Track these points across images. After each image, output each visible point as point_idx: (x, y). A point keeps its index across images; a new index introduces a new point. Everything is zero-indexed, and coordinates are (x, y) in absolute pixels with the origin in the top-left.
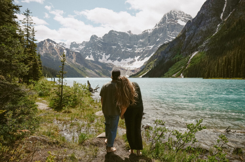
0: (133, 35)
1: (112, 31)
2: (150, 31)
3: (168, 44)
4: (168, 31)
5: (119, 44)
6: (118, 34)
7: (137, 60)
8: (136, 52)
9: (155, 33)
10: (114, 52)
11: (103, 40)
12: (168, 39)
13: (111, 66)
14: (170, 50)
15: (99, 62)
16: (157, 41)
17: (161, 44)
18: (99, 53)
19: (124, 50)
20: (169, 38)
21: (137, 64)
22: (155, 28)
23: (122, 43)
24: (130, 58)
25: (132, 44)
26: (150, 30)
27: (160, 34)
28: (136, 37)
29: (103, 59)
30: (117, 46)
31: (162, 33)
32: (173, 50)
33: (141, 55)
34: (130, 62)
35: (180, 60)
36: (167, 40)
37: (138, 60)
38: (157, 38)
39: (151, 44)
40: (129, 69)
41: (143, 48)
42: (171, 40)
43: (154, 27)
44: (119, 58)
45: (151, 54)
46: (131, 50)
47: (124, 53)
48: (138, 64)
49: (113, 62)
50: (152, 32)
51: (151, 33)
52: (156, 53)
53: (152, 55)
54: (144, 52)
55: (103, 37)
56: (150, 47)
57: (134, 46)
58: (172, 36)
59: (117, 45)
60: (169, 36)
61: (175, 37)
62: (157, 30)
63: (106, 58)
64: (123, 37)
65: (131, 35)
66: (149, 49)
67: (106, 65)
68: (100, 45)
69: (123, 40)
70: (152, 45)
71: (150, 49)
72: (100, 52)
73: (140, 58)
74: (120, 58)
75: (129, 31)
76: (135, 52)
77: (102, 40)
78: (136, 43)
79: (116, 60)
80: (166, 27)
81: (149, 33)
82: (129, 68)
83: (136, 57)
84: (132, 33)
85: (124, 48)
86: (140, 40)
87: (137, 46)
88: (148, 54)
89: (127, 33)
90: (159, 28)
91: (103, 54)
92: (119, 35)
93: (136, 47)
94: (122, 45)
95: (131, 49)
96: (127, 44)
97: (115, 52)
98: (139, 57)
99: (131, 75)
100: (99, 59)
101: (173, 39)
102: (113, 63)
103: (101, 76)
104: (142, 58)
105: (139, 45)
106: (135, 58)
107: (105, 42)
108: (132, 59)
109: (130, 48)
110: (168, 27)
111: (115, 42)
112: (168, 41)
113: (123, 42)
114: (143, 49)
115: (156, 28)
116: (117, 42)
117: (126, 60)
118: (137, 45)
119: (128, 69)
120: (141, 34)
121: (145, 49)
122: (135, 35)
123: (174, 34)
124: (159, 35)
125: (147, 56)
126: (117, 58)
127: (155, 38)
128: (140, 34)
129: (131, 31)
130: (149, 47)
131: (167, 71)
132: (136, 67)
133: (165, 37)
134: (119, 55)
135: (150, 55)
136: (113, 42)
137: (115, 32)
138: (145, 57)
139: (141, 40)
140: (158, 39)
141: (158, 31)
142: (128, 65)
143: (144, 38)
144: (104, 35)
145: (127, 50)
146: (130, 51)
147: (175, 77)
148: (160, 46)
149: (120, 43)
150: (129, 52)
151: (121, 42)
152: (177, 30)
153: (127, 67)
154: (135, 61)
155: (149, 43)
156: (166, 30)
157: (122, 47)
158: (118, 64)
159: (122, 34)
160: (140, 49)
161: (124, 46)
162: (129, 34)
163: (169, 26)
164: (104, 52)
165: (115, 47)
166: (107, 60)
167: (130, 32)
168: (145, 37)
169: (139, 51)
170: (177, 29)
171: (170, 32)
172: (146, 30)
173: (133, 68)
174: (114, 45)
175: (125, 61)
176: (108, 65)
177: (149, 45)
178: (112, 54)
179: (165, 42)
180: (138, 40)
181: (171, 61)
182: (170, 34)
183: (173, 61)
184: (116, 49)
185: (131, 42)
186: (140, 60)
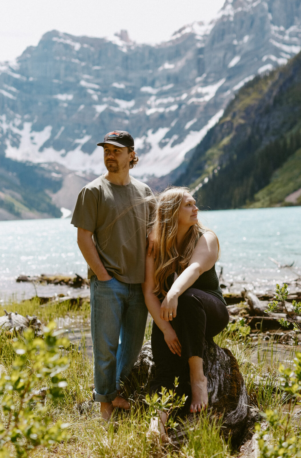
0: (138, 48)
1: (54, 33)
2: (204, 28)
3: (272, 73)
4: (273, 22)
5: (83, 83)
6: (77, 46)
8: (151, 114)
9: (223, 35)
10: (65, 117)
11: (20, 72)
12: (273, 58)
13: (58, 172)
14: (277, 101)
15: (9, 159)
16: (232, 67)
17: (248, 76)
18: (8, 123)
19: (107, 109)
20: (278, 52)
21: (156, 160)
22: (219, 16)
23: (96, 81)
25: (133, 84)
26: (201, 24)
27: (240, 38)
28: (147, 54)
29: (22, 145)
30: (76, 92)
31: (248, 32)
32: (290, 100)
33: (173, 124)
36: (269, 61)
37: (162, 145)
38: (229, 55)
39: (210, 80)
41: (178, 96)
42: (283, 61)
43: (219, 12)
44: (85, 139)
45: (210, 117)
46: (133, 108)
47: (106, 120)
48: (163, 158)
49: (63, 156)
50: (211, 32)
51: (205, 36)
52: (225, 115)
53: (212, 122)
54: (181, 112)
55: (20, 60)
56: (204, 90)
57: (144, 89)
58: (289, 44)
59: (75, 90)
60: (278, 45)
62: (230, 22)
63: (35, 144)
64: (96, 56)
65: (127, 46)
66: (202, 100)
67: (37, 171)
68: (10, 92)
69: (97, 68)
70: (213, 83)
71: (204, 101)
72: (10, 119)
73: (168, 135)
74: (89, 141)
75: (122, 31)
76: (149, 112)
77: (13, 71)
78: (150, 79)
79: (74, 147)
80: (263, 10)
81: (198, 37)
83: (154, 132)
84: (130, 41)
85: (105, 99)
86: (167, 66)
87: (154, 91)
88: (199, 120)
89: (112, 38)
90: (236, 16)
91: (21, 127)
92: (82, 48)
93: (150, 95)
94: (97, 87)
95: (132, 103)
96: (116, 85)
97: (68, 116)
100: (5, 147)
101: (291, 54)
102: (62, 161)
103: (18, 216)
104: (175, 137)
105: (162, 85)
106: (147, 136)
107: (28, 77)
109: (127, 97)
110: (270, 11)
111: (66, 76)
112: (275, 64)
114: (178, 99)
115: (224, 16)
116: (76, 77)
118: (152, 84)
120: (169, 42)
121: (188, 98)
122: (145, 47)
123: (297, 36)
124: (238, 41)
125: (196, 128)
126: (78, 141)
127: (221, 54)
128: (165, 43)
129: (127, 31)
130: (199, 90)
131: (267, 183)
133: (262, 49)
134: (85, 127)
135: (206, 123)
136: (57, 77)
137: (65, 39)
138: (188, 132)
139: (170, 63)
140: (232, 58)
141: (232, 25)
143: (180, 55)
144: (25, 52)
145: (117, 105)
146: (128, 113)
147: (296, 205)
148: (241, 84)
149: (87, 81)
150: (122, 115)
151: (90, 74)
154: (151, 147)
155: (201, 76)
156: (263, 20)
157: (95, 97)
158: (84, 164)
159: (92, 45)
160: (165, 101)
161: (105, 92)
162: (120, 43)
163: (277, 5)
164: (28, 121)
165: (70, 97)
166: (41, 150)
167: (123, 35)
168: (183, 52)
169: (161, 110)
171: (279, 27)
172: (189, 26)
174: (65, 90)
176: (43, 169)
177: (200, 82)
178: (59, 127)
179: (262, 70)
180: (158, 66)
181: (281, 143)
182: (281, 37)
183: (288, 141)
184: (73, 106)
185: (132, 75)
186: (169, 145)
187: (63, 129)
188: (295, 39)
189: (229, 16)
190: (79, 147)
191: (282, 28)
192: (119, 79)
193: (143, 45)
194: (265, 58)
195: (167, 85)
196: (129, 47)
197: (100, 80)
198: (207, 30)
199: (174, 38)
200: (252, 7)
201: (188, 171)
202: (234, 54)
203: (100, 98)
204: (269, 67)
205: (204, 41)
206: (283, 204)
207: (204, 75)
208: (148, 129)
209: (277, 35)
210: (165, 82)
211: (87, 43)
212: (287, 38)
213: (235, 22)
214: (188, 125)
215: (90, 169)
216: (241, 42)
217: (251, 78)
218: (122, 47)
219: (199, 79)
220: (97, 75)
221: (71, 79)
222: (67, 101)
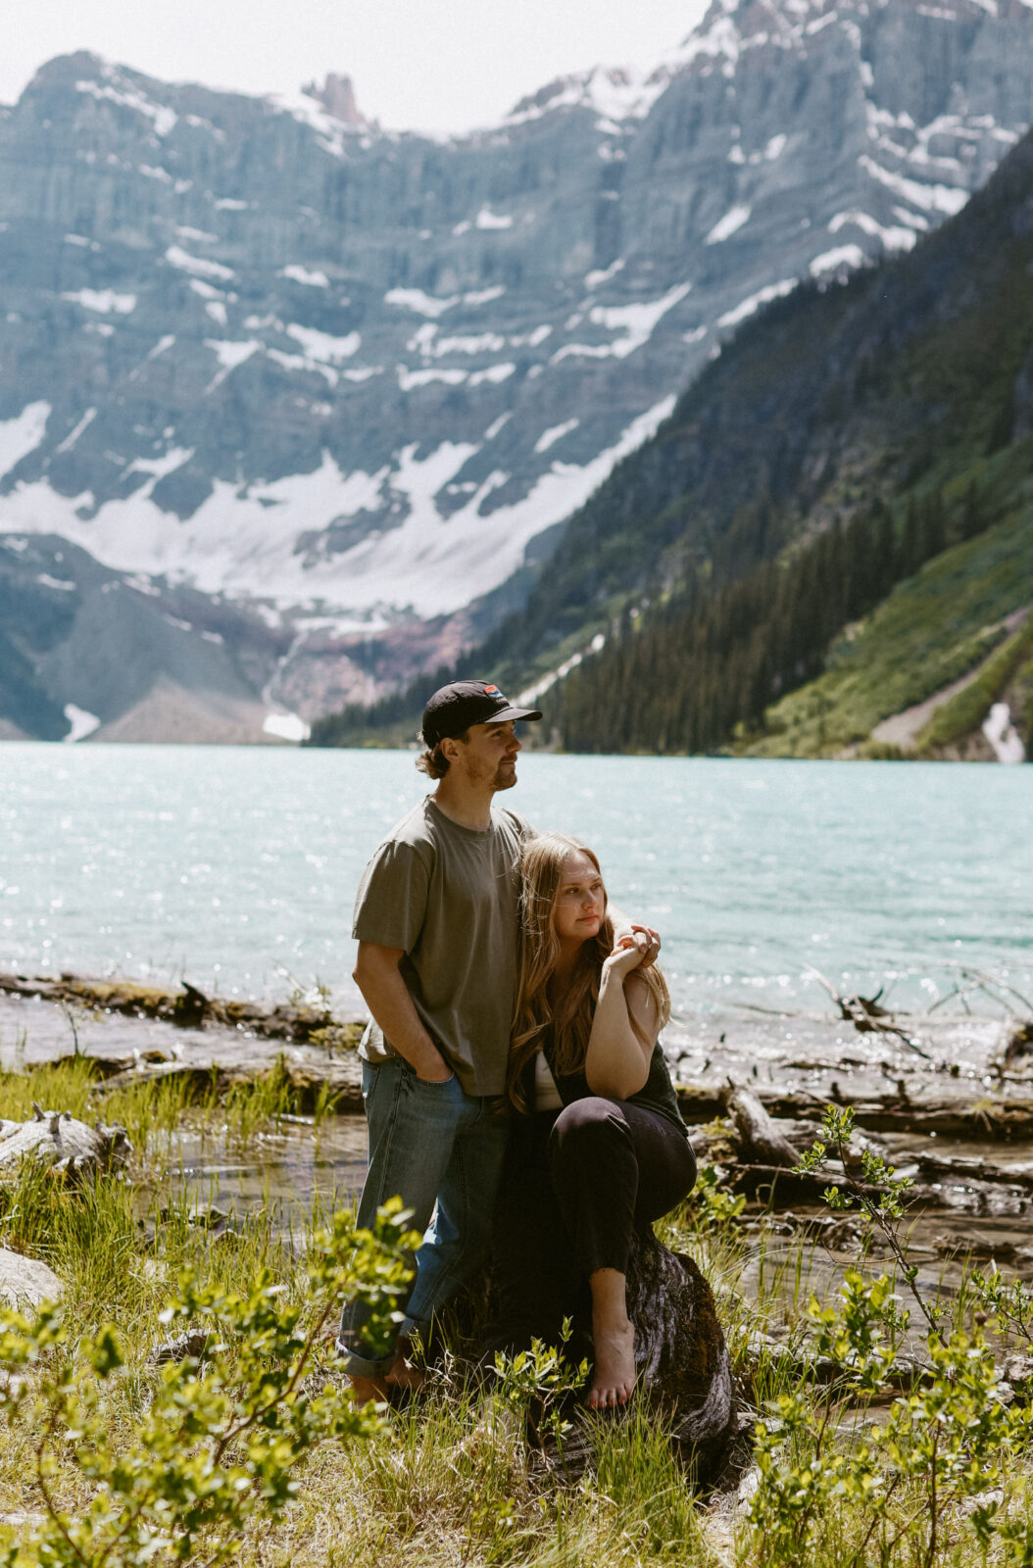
0: (384, 142)
1: (82, 64)
2: (627, 95)
3: (860, 279)
4: (874, 96)
5: (177, 256)
6: (165, 120)
7: (424, 509)
8: (417, 390)
9: (696, 124)
10: (101, 373)
12: (868, 224)
13: (60, 575)
16: (720, 246)
17: (774, 281)
19: (256, 355)
20: (884, 205)
21: (422, 556)
22: (687, 55)
23: (224, 253)
24: (329, 468)
25: (358, 275)
26: (620, 78)
27: (760, 141)
28: (416, 172)
30: (147, 287)
31: (786, 127)
32: (916, 379)
33: (492, 432)
34: (332, 528)
35: (999, 516)
36: (850, 233)
37: (448, 503)
38: (713, 198)
39: (638, 284)
40: (318, 623)
41: (519, 332)
42: (900, 239)
43: (685, 42)
44: (172, 461)
45: (628, 418)
46: (350, 362)
47: (253, 397)
48: (450, 553)
49: (86, 514)
50: (652, 110)
51: (631, 121)
52: (683, 413)
53: (636, 435)
54: (527, 388)
56: (614, 317)
57: (398, 297)
58: (928, 180)
59: (143, 279)
60: (888, 179)
61: (966, 189)
62: (727, 82)
64: (231, 163)
65: (347, 136)
66: (602, 352)
69: (230, 204)
70: (648, 295)
71: (611, 358)
73: (473, 471)
74: (183, 467)
75: (331, 78)
76: (409, 381)
78: (419, 264)
79: (127, 487)
80: (842, 49)
81: (606, 126)
82: (320, 608)
83: (420, 456)
84: (361, 118)
85: (253, 322)
86: (486, 220)
87: (433, 307)
88: (585, 426)
89: (294, 101)
90: (745, 58)
92: (181, 127)
93: (419, 319)
94: (226, 273)
95: (349, 345)
96: (295, 272)
97: (113, 373)
98: (451, 458)
99: (338, 708)
102: (80, 534)
104: (498, 479)
105: (465, 289)
106: (396, 467)
108: (361, 492)
109: (333, 322)
110: (868, 54)
111: (115, 224)
112: (873, 246)
113: (232, 236)
114: (516, 341)
115: (701, 59)
116: (152, 231)
117: (267, 503)
118: (428, 282)
119: (303, 625)
120: (499, 132)
121: (553, 344)
122: (412, 143)
123: (956, 153)
124: (747, 153)
125: (576, 452)
126: (142, 465)
127: (683, 195)
128: (487, 136)
129: (346, 83)
130: (597, 315)
131: (815, 672)
132: (409, 609)
133: (831, 190)
134: (173, 417)
135: (612, 439)
136: (84, 224)
137: (120, 88)
138: (542, 466)
139: (496, 213)
140: (723, 211)
141: (731, 92)
142: (306, 566)
143: (536, 185)
145: (295, 348)
146: (332, 376)
147: (911, 757)
148: (748, 308)
149: (193, 249)
150: (312, 384)
151: (204, 226)
152: (992, 91)
153: (284, 604)
154: (406, 509)
155: (605, 267)
156: (842, 84)
157: (218, 311)
158: (158, 553)
159: (217, 122)
160: (471, 345)
161: (256, 295)
162: (320, 122)
163: (892, 35)
165: (126, 303)
167: (334, 94)
168: (546, 174)
169: (454, 377)
170: (999, 79)
171: (894, 112)
172: (572, 80)
173: (367, 616)
174: (108, 273)
175: (251, 508)
177: (601, 288)
178: (78, 408)
179: (824, 263)
180: (454, 219)
181: (875, 529)
182: (900, 151)
183: (900, 524)
184: (132, 337)
185: (356, 243)
186: (474, 505)
187: (90, 414)
188: (949, 164)
189: (721, 58)
190: (147, 489)
191: (906, 121)
192: (309, 254)
193: (404, 135)
194: (837, 223)
195: (480, 289)
196: (351, 139)
197: (237, 252)
198: (638, 103)
199: (520, 118)
200: (804, 36)
201: (534, 604)
202: (730, 200)
203: (235, 314)
204: (851, 255)
205: (624, 142)
206: (863, 747)
207: (618, 265)
208: (401, 443)
209: (886, 143)
210: (474, 278)
211: (199, 113)
212: (920, 156)
213: (740, 83)
214: (547, 440)
215: (181, 571)
216: (755, 158)
217: (785, 288)
218: (329, 139)
219: (596, 278)
220: (232, 230)
221: (135, 239)
222: (112, 317)
